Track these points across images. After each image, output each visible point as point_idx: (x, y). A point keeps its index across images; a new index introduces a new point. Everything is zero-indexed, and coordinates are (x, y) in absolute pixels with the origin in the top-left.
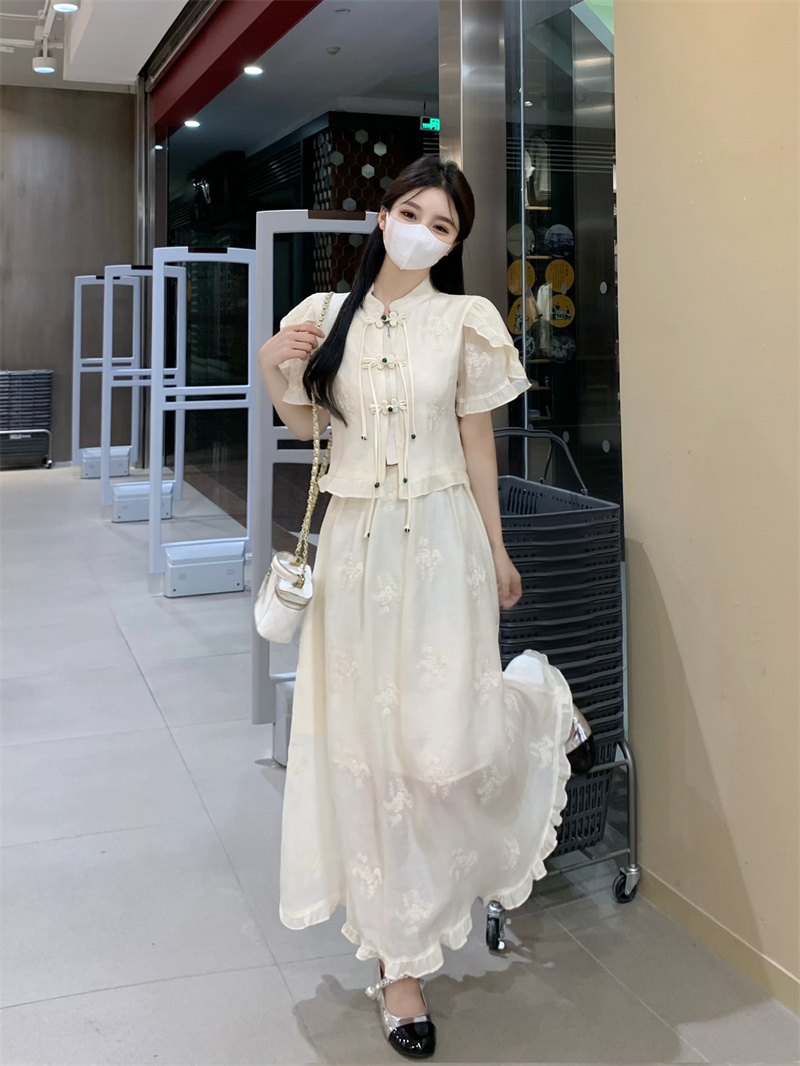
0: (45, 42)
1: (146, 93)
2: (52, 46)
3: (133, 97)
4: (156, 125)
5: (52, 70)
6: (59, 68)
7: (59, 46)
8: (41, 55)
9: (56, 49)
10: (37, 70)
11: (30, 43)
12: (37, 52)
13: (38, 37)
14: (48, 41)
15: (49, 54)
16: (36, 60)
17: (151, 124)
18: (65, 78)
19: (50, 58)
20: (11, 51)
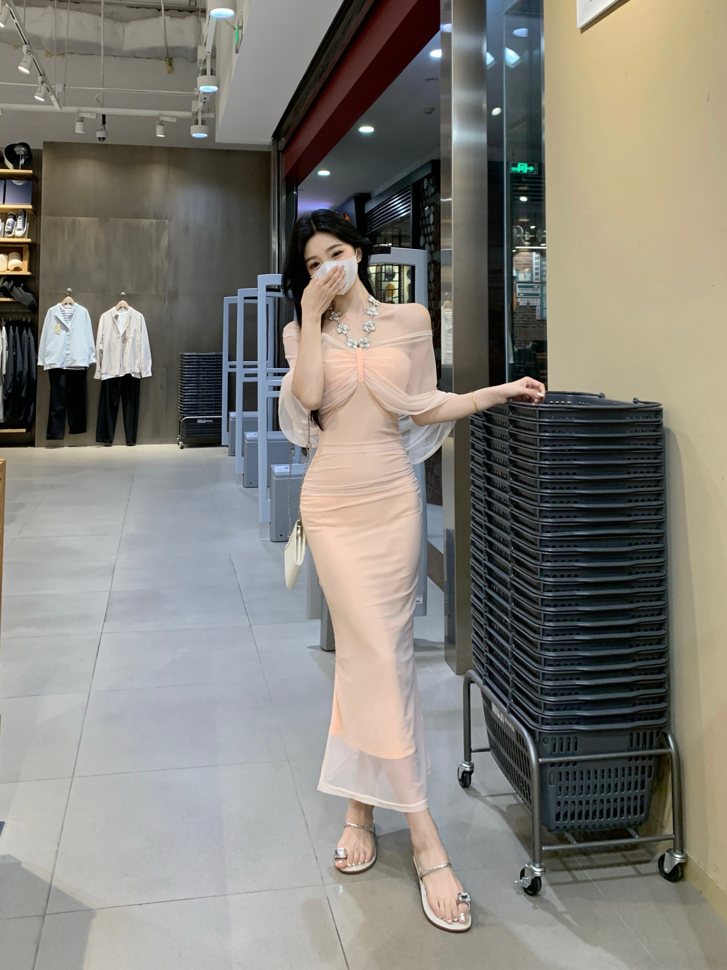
0: (200, 113)
1: (278, 152)
2: (206, 116)
3: (268, 154)
4: (286, 176)
5: (205, 135)
6: (212, 133)
7: (211, 116)
8: (197, 124)
9: (208, 118)
10: (194, 135)
11: (188, 114)
12: (193, 121)
13: (194, 109)
14: (202, 112)
15: (203, 123)
16: (193, 128)
17: (283, 175)
18: (217, 140)
19: (203, 126)
20: (175, 120)
